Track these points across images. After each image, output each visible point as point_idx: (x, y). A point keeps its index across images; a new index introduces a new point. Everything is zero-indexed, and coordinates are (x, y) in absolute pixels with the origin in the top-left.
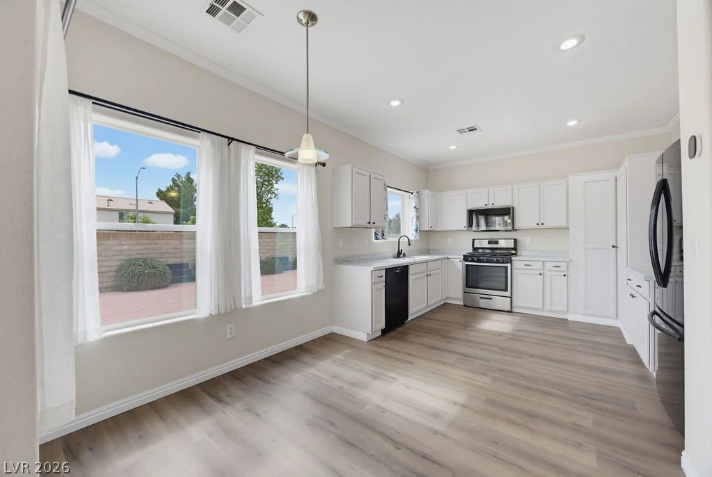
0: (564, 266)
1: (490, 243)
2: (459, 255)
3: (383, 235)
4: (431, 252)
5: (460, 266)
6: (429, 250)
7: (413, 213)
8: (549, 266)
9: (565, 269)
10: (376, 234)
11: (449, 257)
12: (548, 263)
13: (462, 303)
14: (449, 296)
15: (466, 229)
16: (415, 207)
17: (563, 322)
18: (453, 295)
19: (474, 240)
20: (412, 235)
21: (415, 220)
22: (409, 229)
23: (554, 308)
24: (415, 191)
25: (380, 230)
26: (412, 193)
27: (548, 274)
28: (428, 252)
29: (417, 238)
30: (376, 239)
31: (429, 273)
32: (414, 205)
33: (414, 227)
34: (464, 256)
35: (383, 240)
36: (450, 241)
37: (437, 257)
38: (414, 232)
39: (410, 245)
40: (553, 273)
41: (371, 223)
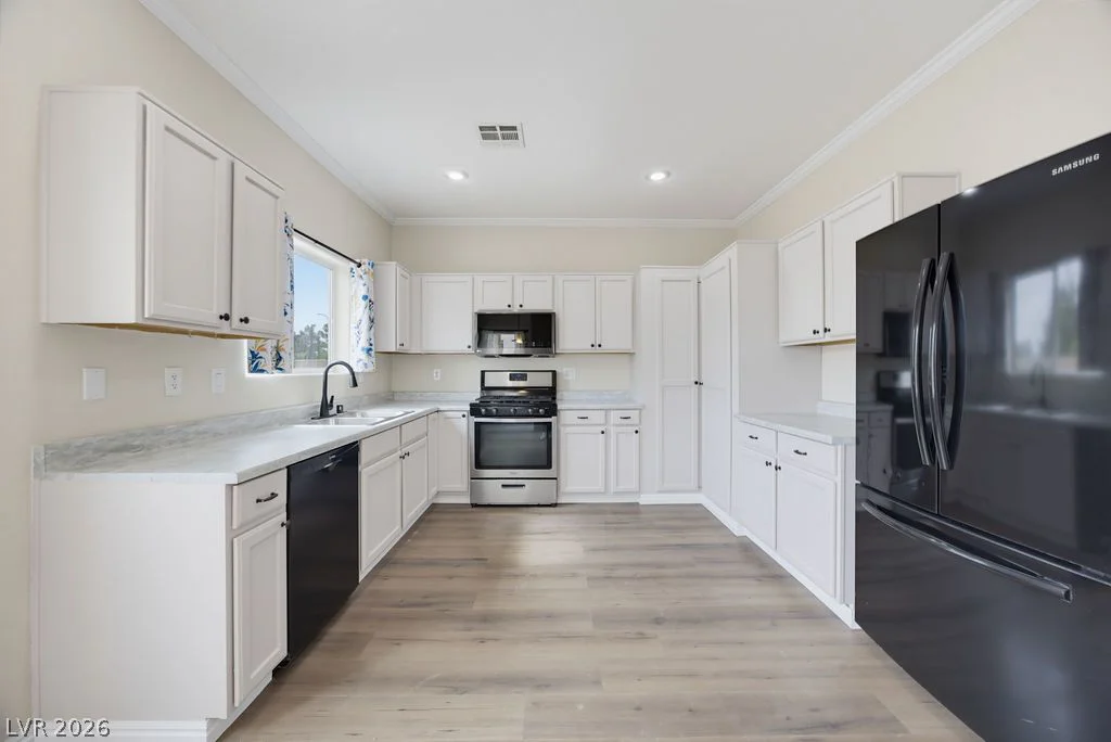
0: (634, 414)
1: (512, 378)
2: (462, 402)
3: (279, 359)
4: (396, 398)
5: (464, 426)
6: (393, 393)
7: (360, 312)
8: (615, 417)
9: (637, 422)
10: (254, 356)
11: (442, 408)
12: (612, 412)
13: (467, 500)
14: (441, 489)
15: (471, 351)
16: (365, 297)
17: (633, 509)
18: (446, 487)
19: (483, 373)
20: (359, 360)
21: (365, 324)
22: (350, 348)
23: (621, 488)
24: (366, 261)
25: (270, 345)
26: (359, 265)
27: (612, 430)
28: (389, 399)
29: (371, 368)
30: (255, 369)
31: (405, 450)
32: (363, 291)
33: (364, 343)
34: (471, 405)
35: (277, 374)
36: (437, 375)
37: (418, 410)
38: (363, 356)
39: (355, 384)
40: (620, 429)
41: (235, 318)
